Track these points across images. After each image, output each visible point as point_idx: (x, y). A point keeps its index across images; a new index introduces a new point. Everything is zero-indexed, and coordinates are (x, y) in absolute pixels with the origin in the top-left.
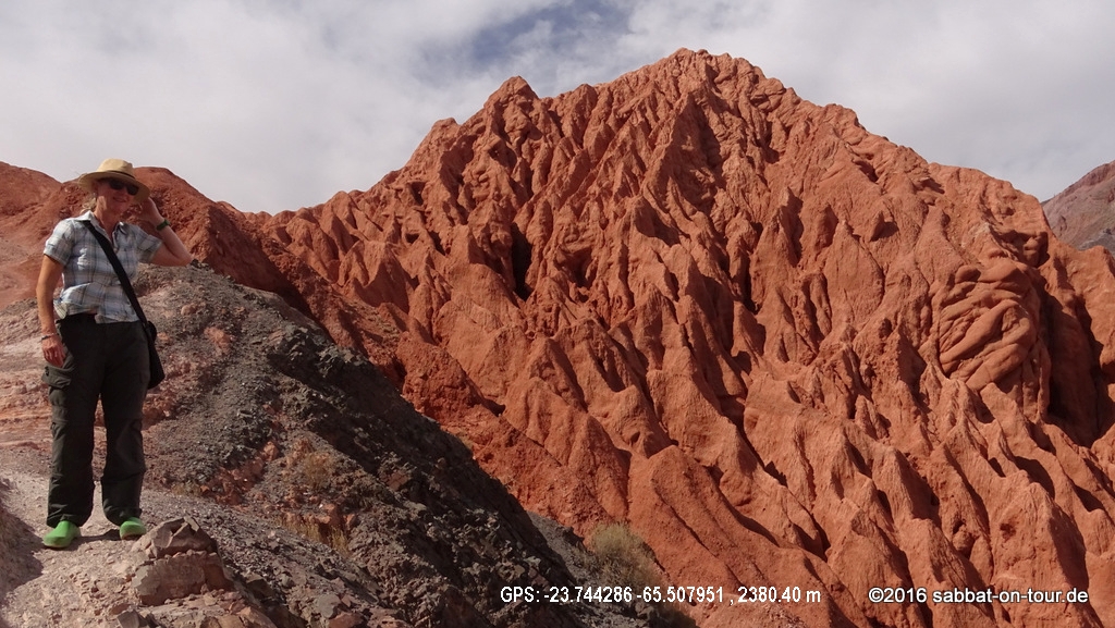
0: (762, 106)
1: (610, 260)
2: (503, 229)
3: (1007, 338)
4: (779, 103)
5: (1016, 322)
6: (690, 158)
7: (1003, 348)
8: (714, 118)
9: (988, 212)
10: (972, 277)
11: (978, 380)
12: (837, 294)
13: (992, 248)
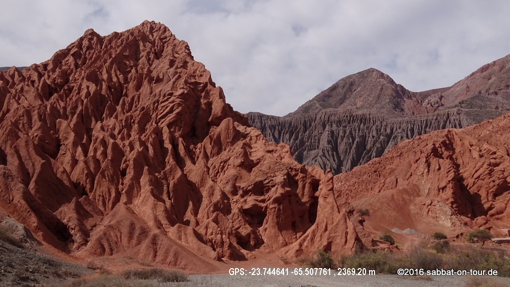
0: (164, 40)
3: (174, 113)
4: (170, 39)
5: (177, 108)
6: (127, 57)
7: (172, 115)
8: (141, 44)
9: (191, 76)
10: (171, 94)
11: (163, 125)
12: (141, 100)
13: (182, 86)
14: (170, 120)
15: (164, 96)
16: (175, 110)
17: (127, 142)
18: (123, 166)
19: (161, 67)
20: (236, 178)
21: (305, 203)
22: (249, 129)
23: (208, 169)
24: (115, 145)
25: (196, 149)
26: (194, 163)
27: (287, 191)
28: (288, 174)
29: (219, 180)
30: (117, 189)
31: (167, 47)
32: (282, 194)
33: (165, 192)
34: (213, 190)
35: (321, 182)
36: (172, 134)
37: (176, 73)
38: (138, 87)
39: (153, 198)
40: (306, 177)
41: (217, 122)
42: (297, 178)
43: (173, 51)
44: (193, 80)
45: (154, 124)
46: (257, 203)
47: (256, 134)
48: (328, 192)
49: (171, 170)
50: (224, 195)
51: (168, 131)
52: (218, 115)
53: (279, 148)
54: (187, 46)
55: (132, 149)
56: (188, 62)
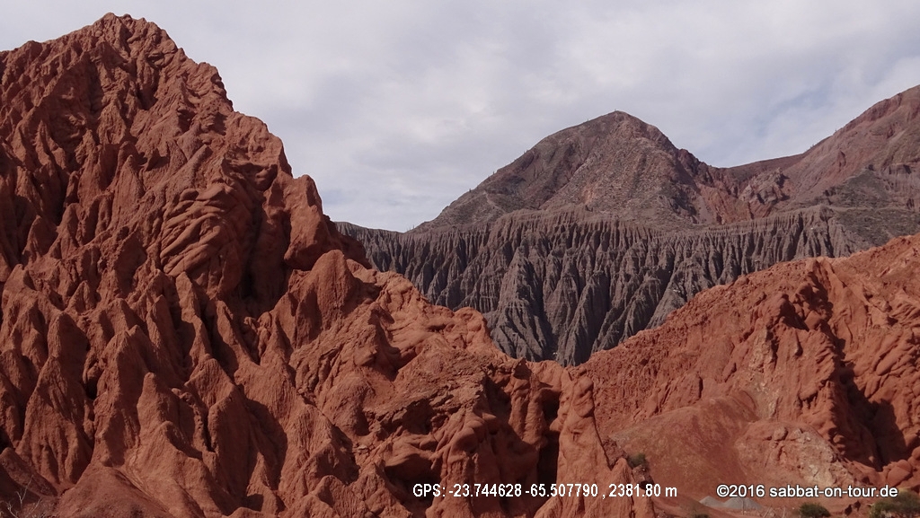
0: (157, 63)
3: (203, 240)
4: (171, 59)
6: (69, 105)
7: (198, 248)
8: (103, 73)
9: (237, 150)
10: (192, 196)
11: (177, 270)
12: (115, 210)
13: (217, 176)
14: (192, 258)
15: (176, 201)
16: (203, 234)
17: (94, 315)
18: (88, 373)
19: (156, 128)
20: (363, 394)
21: (529, 447)
22: (382, 277)
23: (292, 372)
24: (66, 322)
25: (257, 325)
26: (257, 361)
27: (488, 422)
28: (487, 382)
29: (320, 399)
30: (80, 429)
31: (167, 78)
32: (475, 429)
33: (198, 433)
34: (311, 425)
35: (563, 398)
36: (198, 290)
37: (199, 143)
38: (106, 177)
39: (175, 450)
40: (528, 386)
41: (306, 259)
42: (507, 389)
43: (183, 88)
44: (242, 162)
45: (153, 268)
46: (418, 451)
47: (401, 287)
48: (582, 422)
49: (207, 380)
50: (337, 434)
51: (190, 285)
52: (308, 245)
53: (457, 320)
54: (217, 75)
55: (109, 334)
56: (224, 117)
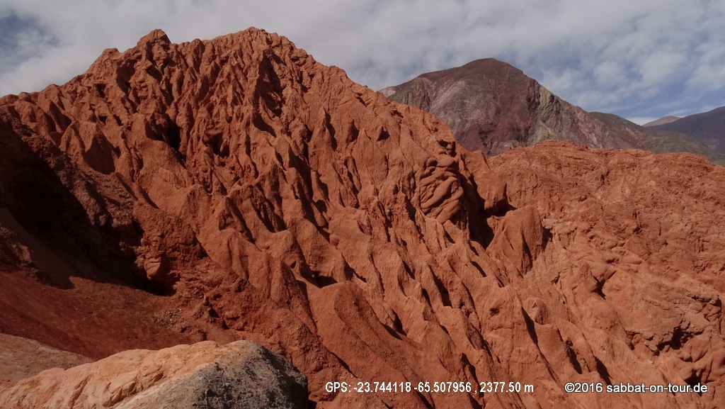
0: (297, 62)
1: (239, 143)
2: (163, 117)
3: (454, 197)
4: (305, 62)
5: (457, 189)
6: (269, 87)
10: (434, 164)
13: (440, 149)
45: (425, 217)
